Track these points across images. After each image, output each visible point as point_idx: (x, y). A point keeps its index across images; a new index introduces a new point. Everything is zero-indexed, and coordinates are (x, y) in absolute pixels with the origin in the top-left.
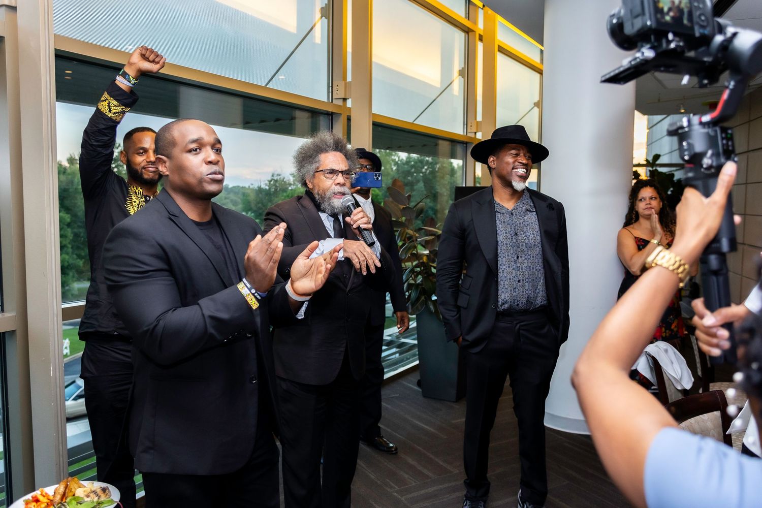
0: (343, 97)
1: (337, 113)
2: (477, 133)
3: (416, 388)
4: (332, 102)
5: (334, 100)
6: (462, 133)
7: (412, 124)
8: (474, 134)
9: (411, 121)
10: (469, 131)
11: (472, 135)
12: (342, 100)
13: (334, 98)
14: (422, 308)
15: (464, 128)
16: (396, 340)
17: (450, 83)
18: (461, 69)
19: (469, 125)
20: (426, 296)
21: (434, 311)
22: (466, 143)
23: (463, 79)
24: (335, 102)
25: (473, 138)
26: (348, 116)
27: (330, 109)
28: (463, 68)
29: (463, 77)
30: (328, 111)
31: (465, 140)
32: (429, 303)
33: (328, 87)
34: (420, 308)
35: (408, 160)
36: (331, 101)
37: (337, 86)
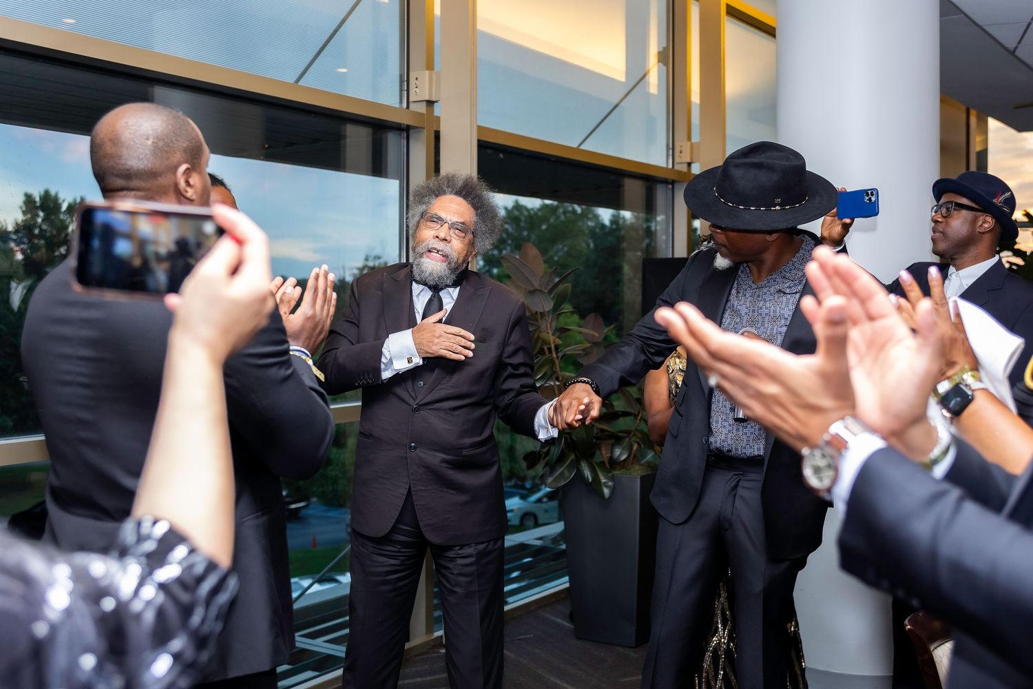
0: (427, 98)
1: (416, 128)
2: (693, 165)
3: (568, 625)
4: (408, 107)
5: (411, 104)
6: (664, 165)
7: (577, 150)
8: (686, 165)
9: (575, 145)
10: (677, 160)
11: (684, 168)
12: (425, 103)
13: (411, 100)
14: (571, 474)
15: (668, 155)
16: (551, 546)
17: (642, 75)
18: (661, 50)
19: (677, 149)
20: (577, 452)
21: (590, 480)
22: (673, 183)
23: (664, 68)
24: (412, 107)
25: (685, 173)
26: (435, 131)
27: (404, 120)
28: (664, 48)
29: (666, 64)
30: (400, 124)
31: (671, 177)
32: (583, 465)
33: (401, 82)
34: (567, 473)
35: (614, 227)
36: (405, 107)
37: (417, 79)
